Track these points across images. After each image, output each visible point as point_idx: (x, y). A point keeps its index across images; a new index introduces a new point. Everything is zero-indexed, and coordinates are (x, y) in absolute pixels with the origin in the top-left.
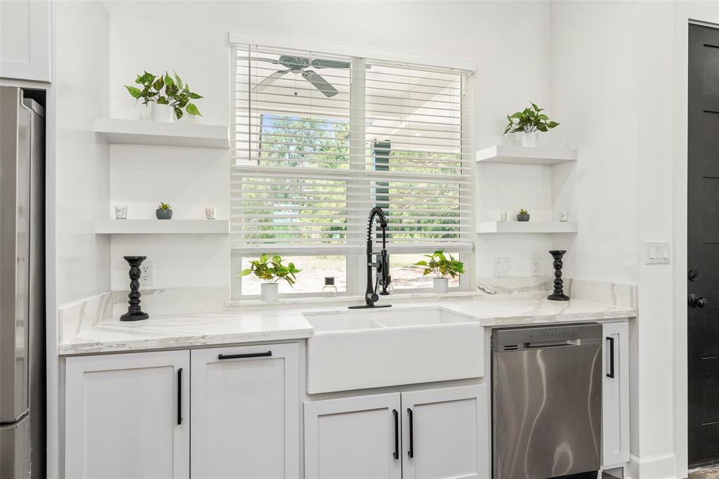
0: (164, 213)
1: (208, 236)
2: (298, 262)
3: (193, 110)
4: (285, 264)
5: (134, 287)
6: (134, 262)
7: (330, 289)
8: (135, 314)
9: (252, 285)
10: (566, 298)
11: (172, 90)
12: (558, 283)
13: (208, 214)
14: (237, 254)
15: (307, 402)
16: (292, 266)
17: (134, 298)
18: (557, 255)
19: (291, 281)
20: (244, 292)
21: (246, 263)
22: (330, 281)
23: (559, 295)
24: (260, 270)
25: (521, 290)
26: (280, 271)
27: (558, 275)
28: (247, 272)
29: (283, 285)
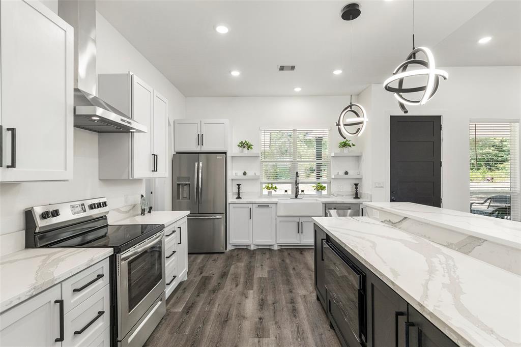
0: (245, 174)
1: (255, 179)
2: (277, 186)
3: (251, 148)
4: (274, 186)
5: (239, 191)
6: (239, 185)
7: (286, 193)
8: (239, 197)
9: (265, 192)
10: (359, 198)
11: (247, 144)
12: (357, 194)
13: (255, 174)
14: (262, 184)
15: (277, 217)
16: (276, 187)
17: (239, 194)
18: (356, 185)
19: (276, 191)
20: (264, 194)
21: (264, 186)
22: (286, 191)
23: (357, 197)
24: (268, 188)
25: (346, 195)
26: (272, 188)
27: (356, 191)
28: (264, 188)
29: (273, 192)
